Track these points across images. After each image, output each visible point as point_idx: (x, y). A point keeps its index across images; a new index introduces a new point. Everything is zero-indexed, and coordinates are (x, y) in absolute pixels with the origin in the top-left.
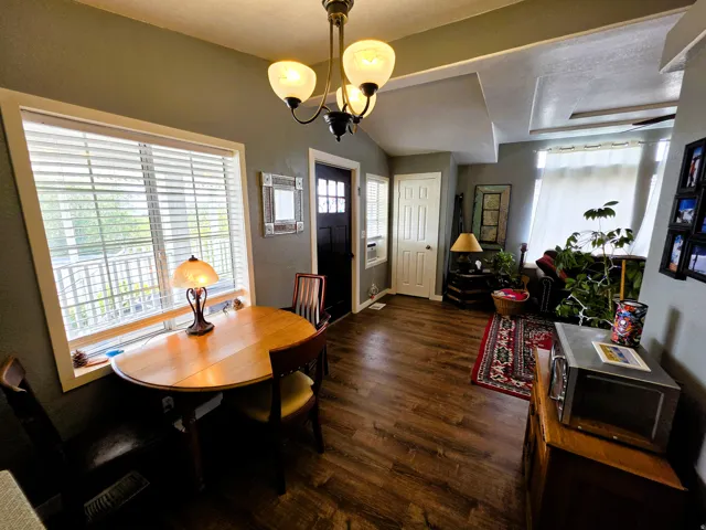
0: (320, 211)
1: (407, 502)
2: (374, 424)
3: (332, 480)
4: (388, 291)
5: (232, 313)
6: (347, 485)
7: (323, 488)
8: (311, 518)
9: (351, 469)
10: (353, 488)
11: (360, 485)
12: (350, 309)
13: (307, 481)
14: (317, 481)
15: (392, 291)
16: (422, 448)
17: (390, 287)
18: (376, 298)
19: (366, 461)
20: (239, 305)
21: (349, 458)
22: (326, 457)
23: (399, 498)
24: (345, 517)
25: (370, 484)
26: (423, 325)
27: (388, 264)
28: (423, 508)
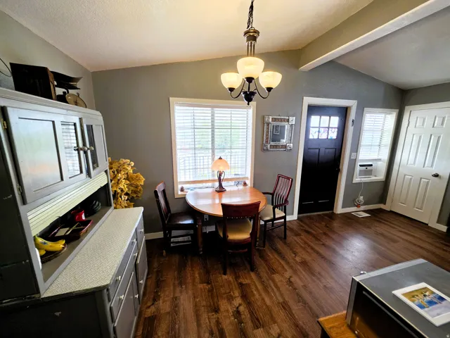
0: (311, 137)
1: (275, 322)
2: (291, 277)
3: (248, 285)
4: (382, 206)
5: (241, 187)
6: (252, 292)
7: (241, 285)
8: (228, 291)
9: (260, 287)
10: (254, 295)
11: (257, 296)
12: (332, 209)
13: (237, 277)
14: (241, 280)
15: (386, 207)
16: (311, 308)
17: (385, 204)
18: (362, 208)
19: (270, 290)
20: (245, 184)
21: (262, 283)
22: (252, 274)
23: (272, 317)
24: (240, 302)
25: (263, 299)
26: (395, 241)
27: (386, 183)
28: (281, 331)
